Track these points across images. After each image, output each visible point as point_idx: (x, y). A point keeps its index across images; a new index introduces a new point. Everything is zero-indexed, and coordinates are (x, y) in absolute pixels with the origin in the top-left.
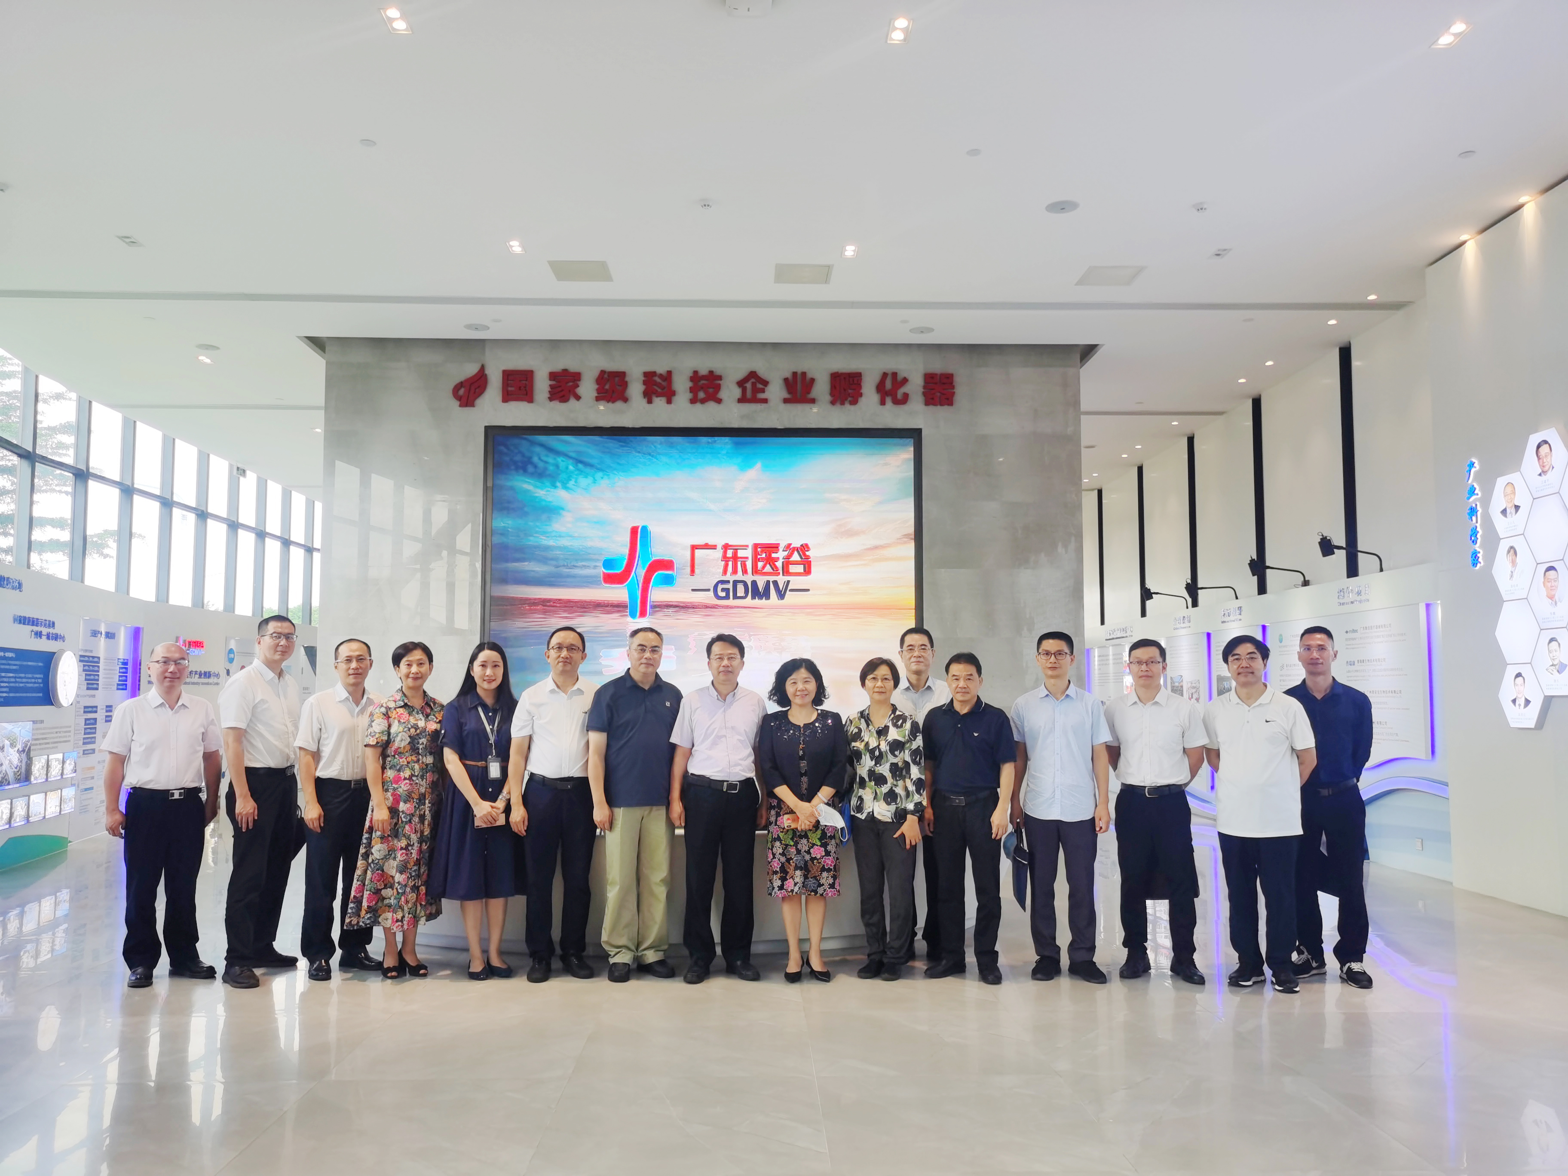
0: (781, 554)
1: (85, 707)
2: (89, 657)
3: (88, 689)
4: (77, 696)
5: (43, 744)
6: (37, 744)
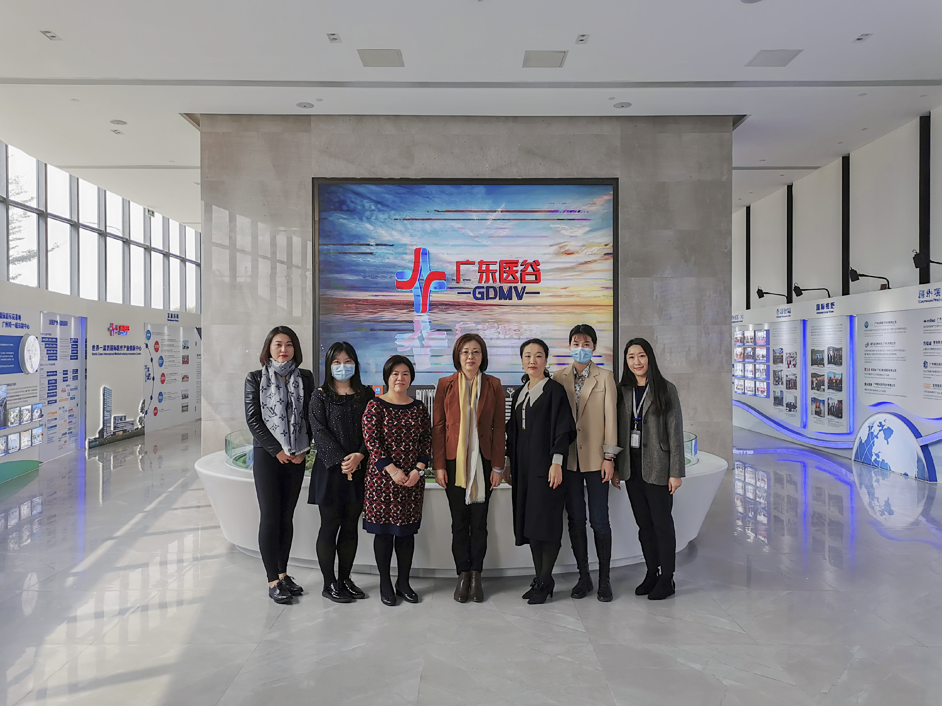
0: (520, 268)
1: (48, 372)
2: (48, 338)
3: (49, 360)
4: (41, 365)
5: (16, 399)
6: (11, 400)
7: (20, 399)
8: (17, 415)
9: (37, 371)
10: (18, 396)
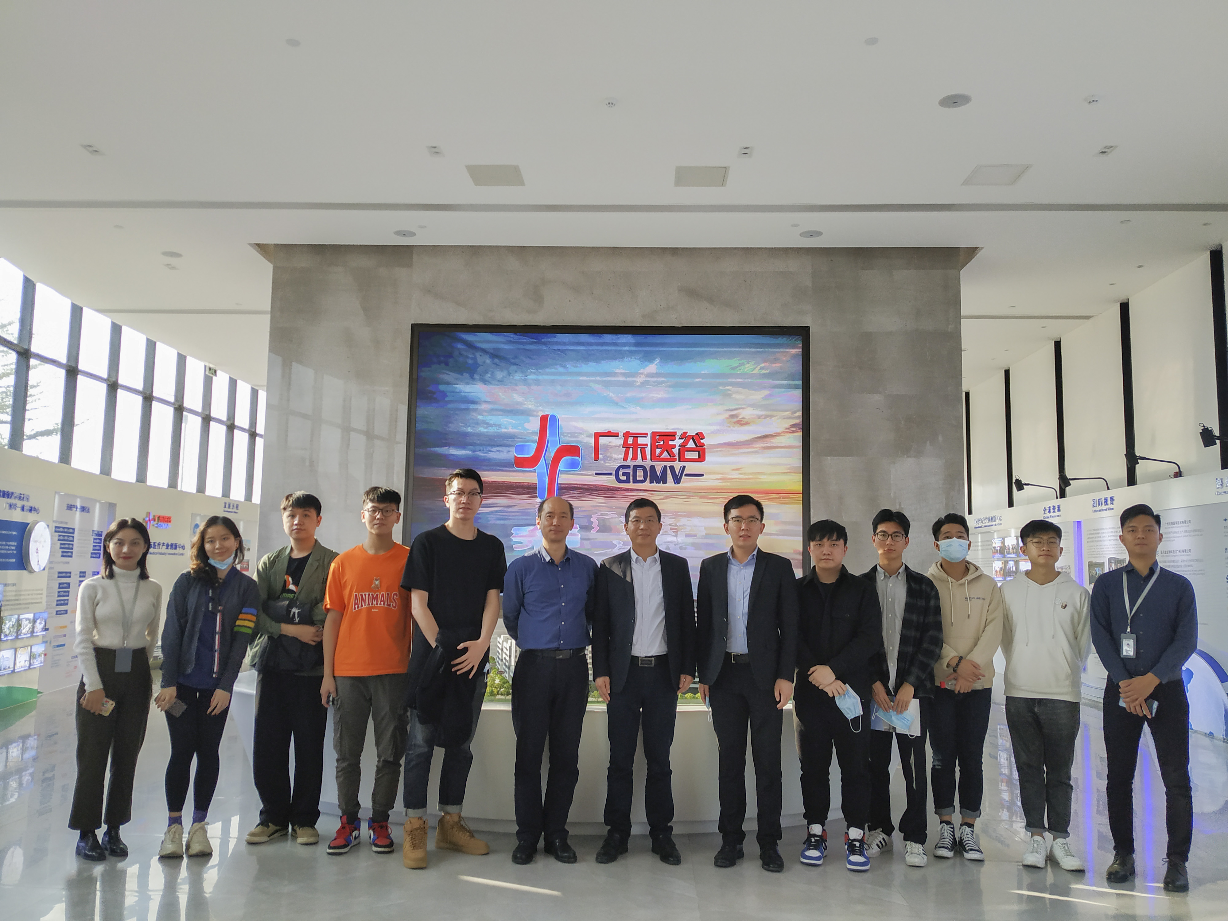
0: (678, 442)
1: (59, 573)
2: (64, 528)
3: (62, 556)
4: (50, 562)
5: (14, 605)
6: (8, 605)
7: (20, 604)
8: (13, 625)
9: (44, 569)
10: (17, 600)
